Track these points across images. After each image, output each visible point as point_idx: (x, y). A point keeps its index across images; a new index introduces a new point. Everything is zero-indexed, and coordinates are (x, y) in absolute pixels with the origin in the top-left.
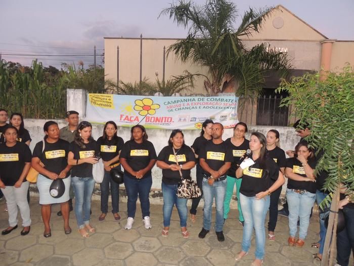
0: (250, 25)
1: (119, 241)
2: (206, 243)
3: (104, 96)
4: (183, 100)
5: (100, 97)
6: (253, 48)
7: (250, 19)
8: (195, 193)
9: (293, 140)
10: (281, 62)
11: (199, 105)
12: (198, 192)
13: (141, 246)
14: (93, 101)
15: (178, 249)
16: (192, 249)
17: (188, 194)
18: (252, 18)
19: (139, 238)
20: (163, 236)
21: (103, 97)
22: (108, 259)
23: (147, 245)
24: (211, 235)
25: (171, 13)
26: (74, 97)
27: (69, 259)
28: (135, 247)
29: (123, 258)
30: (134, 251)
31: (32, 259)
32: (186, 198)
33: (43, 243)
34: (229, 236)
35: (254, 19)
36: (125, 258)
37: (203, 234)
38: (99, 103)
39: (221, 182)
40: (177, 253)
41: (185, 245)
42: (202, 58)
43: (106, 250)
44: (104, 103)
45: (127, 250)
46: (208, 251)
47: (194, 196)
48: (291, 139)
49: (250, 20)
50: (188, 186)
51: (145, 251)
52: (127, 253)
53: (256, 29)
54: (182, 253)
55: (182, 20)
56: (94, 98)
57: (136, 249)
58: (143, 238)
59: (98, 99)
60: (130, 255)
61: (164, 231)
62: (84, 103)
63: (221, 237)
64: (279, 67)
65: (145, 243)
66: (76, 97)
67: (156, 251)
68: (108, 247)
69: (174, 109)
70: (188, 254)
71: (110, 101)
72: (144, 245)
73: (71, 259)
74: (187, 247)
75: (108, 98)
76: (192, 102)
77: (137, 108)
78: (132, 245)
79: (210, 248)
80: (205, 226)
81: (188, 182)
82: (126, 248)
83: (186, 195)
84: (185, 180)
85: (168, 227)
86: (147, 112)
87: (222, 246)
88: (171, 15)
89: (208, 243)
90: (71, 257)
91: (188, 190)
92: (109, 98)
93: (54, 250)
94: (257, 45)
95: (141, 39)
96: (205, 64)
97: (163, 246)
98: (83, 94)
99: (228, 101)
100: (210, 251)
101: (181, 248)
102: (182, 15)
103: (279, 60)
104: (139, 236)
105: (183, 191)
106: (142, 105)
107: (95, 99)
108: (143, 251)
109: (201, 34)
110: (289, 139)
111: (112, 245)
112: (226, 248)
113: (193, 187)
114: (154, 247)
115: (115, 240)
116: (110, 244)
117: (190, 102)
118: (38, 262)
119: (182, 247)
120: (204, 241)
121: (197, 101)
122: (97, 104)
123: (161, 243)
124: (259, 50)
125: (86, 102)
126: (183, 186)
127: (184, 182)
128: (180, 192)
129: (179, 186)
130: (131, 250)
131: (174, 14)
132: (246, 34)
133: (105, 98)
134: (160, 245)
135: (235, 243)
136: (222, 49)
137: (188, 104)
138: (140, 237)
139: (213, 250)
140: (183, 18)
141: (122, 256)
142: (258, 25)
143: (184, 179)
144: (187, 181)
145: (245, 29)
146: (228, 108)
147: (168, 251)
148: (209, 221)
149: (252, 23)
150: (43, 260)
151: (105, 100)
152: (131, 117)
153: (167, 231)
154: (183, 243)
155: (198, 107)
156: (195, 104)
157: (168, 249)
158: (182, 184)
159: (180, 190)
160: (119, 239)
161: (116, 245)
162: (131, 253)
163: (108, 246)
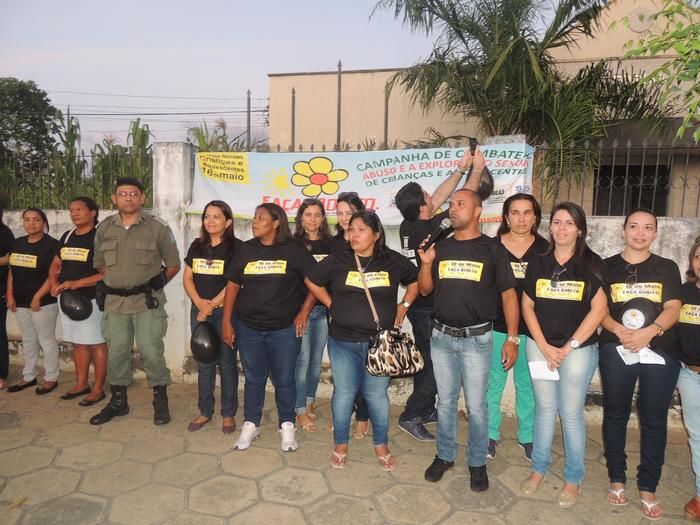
0: (573, 21)
1: (231, 475)
2: (442, 494)
3: (229, 157)
4: (400, 159)
5: (221, 159)
6: (581, 71)
7: (574, 8)
8: (411, 363)
9: (679, 249)
10: (647, 99)
11: (437, 169)
12: (417, 361)
13: (279, 489)
14: (207, 168)
15: (367, 504)
16: (403, 507)
17: (393, 365)
18: (578, 7)
19: (279, 470)
20: (335, 466)
21: (226, 160)
22: (193, 512)
23: (294, 488)
24: (458, 475)
25: (397, 5)
26: (167, 160)
27: (104, 507)
28: (264, 491)
29: (228, 514)
30: (260, 500)
31: (26, 499)
32: (387, 375)
33: (64, 465)
34: (503, 482)
35: (583, 7)
36: (232, 516)
37: (436, 471)
38: (218, 172)
39: (473, 339)
40: (363, 511)
41: (387, 495)
42: (465, 100)
43: (194, 493)
44: (229, 173)
45: (243, 496)
46: (442, 514)
47: (408, 371)
48: (673, 245)
49: (574, 12)
50: (393, 346)
51: (286, 501)
52: (241, 504)
53: (588, 31)
54: (375, 514)
55: (421, 18)
56: (208, 162)
57: (264, 495)
58: (288, 470)
59: (216, 164)
60: (246, 509)
61: (336, 454)
62: (188, 172)
63: (479, 480)
64: (642, 111)
65: (290, 482)
66: (171, 160)
67: (310, 504)
68: (201, 485)
69: (380, 179)
70: (391, 517)
71: (240, 167)
72: (288, 488)
73: (109, 506)
74: (392, 501)
75: (237, 161)
76: (420, 161)
77: (298, 179)
78: (258, 484)
79: (448, 506)
80: (441, 451)
81: (393, 336)
82: (241, 491)
83: (388, 368)
84: (386, 332)
85: (344, 445)
86: (319, 187)
87: (483, 503)
88: (397, 11)
89: (447, 494)
90: (110, 500)
91: (393, 357)
92: (239, 160)
93: (80, 483)
94: (590, 65)
95: (340, 73)
96: (472, 114)
97: (332, 492)
98: (185, 154)
99: (508, 154)
100: (448, 515)
101: (375, 502)
102: (420, 10)
103: (643, 96)
104: (280, 465)
105: (382, 359)
106: (310, 173)
107: (212, 164)
108: (280, 500)
109: (462, 50)
110: (668, 246)
111: (211, 481)
112: (493, 509)
113: (405, 348)
114: (309, 494)
115: (223, 471)
116: (208, 479)
117: (416, 163)
118: (34, 506)
119: (379, 499)
120: (438, 489)
121: (432, 159)
122: (216, 175)
123: (328, 485)
124: (594, 76)
125: (192, 170)
126: (381, 346)
127: (384, 336)
128: (373, 362)
129: (370, 347)
130: (252, 495)
131: (403, 10)
132: (565, 43)
133: (231, 160)
134: (325, 490)
135: (516, 500)
136: (508, 77)
137: (412, 167)
138: (283, 468)
139: (458, 513)
140: (423, 15)
141: (226, 508)
142: (592, 21)
143: (384, 329)
144: (390, 334)
145: (563, 34)
146: (507, 172)
147: (342, 506)
148: (452, 439)
149: (577, 18)
150: (47, 504)
151: (230, 166)
152: (285, 201)
153: (344, 456)
154: (384, 489)
155: (435, 173)
156: (428, 165)
157: (343, 501)
158: (379, 342)
159: (375, 356)
160: (233, 470)
161: (222, 483)
162: (249, 503)
163: (201, 482)
